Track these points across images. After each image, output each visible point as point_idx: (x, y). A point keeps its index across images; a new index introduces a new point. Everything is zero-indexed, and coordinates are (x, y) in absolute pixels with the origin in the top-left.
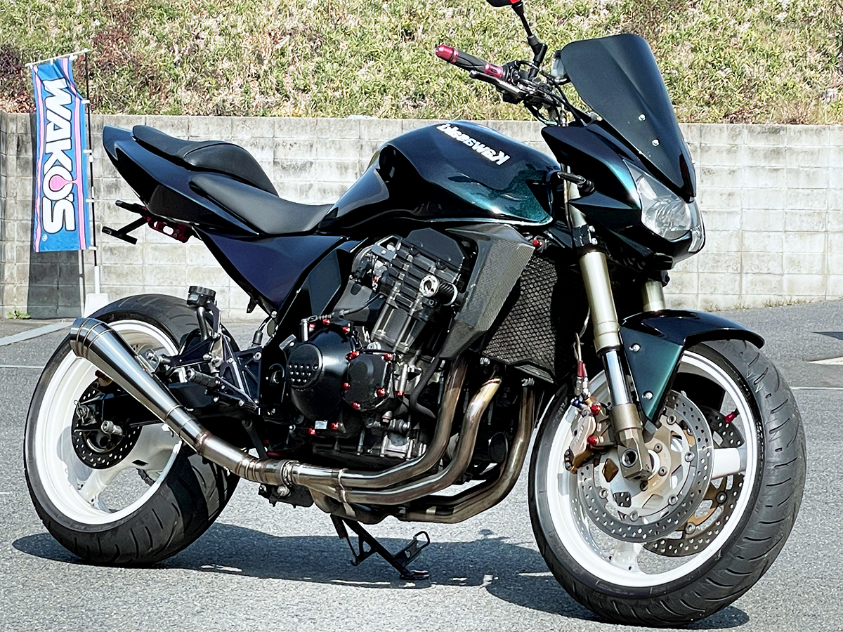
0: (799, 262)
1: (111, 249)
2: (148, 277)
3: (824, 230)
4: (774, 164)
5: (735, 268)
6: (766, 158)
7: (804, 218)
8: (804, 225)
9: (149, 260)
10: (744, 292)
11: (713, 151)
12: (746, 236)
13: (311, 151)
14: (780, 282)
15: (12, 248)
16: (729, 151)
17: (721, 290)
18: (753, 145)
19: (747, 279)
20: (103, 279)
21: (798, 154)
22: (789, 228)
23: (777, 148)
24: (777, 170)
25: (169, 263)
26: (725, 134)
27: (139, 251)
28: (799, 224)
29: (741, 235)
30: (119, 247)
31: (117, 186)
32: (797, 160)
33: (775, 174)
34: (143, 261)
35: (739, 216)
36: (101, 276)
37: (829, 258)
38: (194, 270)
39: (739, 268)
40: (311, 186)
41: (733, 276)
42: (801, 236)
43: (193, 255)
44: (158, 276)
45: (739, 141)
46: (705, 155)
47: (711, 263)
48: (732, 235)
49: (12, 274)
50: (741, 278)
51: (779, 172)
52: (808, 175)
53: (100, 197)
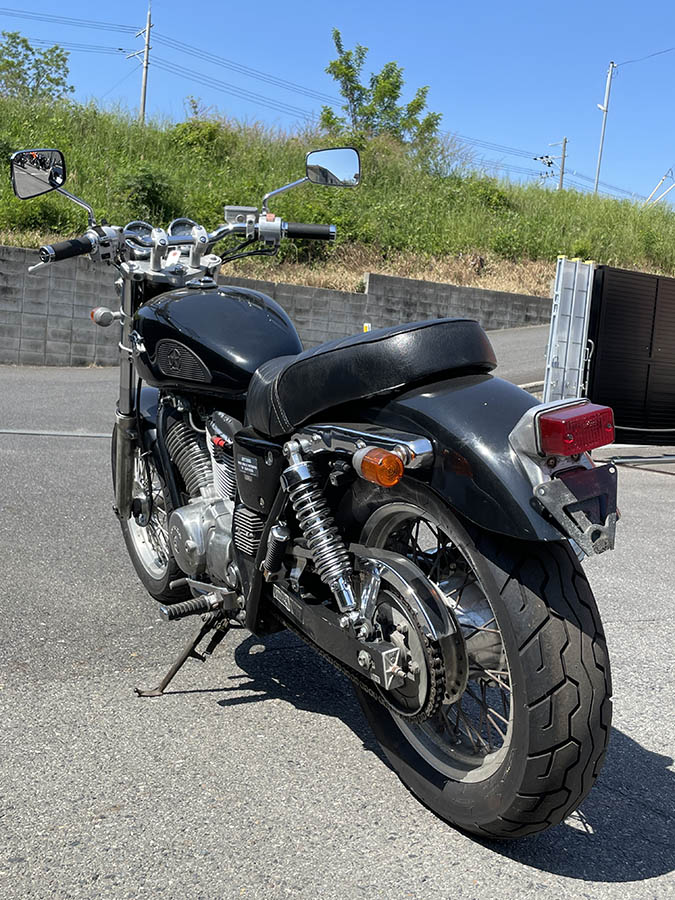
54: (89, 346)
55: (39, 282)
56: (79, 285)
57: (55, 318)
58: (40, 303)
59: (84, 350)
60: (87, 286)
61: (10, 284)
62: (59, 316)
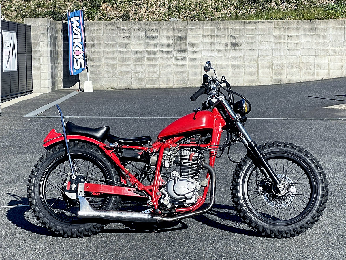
0: (320, 66)
1: (93, 66)
2: (105, 75)
3: (328, 55)
4: (311, 33)
5: (299, 68)
6: (309, 31)
7: (322, 51)
8: (322, 53)
9: (105, 69)
10: (302, 76)
11: (291, 29)
12: (302, 57)
13: (157, 32)
14: (314, 73)
15: (60, 66)
16: (297, 29)
17: (294, 75)
18: (305, 27)
19: (303, 72)
20: (90, 76)
21: (320, 30)
22: (317, 55)
23: (313, 28)
24: (313, 35)
25: (112, 70)
26: (295, 23)
27: (102, 66)
28: (320, 53)
29: (300, 57)
30: (95, 65)
31: (94, 45)
32: (319, 32)
33: (312, 36)
34: (103, 69)
35: (300, 51)
36: (90, 75)
37: (330, 64)
38: (120, 72)
39: (300, 68)
40: (158, 44)
41: (298, 71)
42: (321, 57)
43: (120, 67)
44: (108, 74)
45: (300, 26)
46: (289, 30)
47: (291, 67)
48: (297, 57)
49: (60, 75)
50: (301, 71)
51: (313, 36)
52: (323, 37)
53: (89, 49)
54: (282, 71)
55: (252, 38)
56: (275, 36)
57: (262, 57)
58: (254, 50)
59: (280, 74)
60: (280, 37)
61: (237, 41)
62: (264, 56)
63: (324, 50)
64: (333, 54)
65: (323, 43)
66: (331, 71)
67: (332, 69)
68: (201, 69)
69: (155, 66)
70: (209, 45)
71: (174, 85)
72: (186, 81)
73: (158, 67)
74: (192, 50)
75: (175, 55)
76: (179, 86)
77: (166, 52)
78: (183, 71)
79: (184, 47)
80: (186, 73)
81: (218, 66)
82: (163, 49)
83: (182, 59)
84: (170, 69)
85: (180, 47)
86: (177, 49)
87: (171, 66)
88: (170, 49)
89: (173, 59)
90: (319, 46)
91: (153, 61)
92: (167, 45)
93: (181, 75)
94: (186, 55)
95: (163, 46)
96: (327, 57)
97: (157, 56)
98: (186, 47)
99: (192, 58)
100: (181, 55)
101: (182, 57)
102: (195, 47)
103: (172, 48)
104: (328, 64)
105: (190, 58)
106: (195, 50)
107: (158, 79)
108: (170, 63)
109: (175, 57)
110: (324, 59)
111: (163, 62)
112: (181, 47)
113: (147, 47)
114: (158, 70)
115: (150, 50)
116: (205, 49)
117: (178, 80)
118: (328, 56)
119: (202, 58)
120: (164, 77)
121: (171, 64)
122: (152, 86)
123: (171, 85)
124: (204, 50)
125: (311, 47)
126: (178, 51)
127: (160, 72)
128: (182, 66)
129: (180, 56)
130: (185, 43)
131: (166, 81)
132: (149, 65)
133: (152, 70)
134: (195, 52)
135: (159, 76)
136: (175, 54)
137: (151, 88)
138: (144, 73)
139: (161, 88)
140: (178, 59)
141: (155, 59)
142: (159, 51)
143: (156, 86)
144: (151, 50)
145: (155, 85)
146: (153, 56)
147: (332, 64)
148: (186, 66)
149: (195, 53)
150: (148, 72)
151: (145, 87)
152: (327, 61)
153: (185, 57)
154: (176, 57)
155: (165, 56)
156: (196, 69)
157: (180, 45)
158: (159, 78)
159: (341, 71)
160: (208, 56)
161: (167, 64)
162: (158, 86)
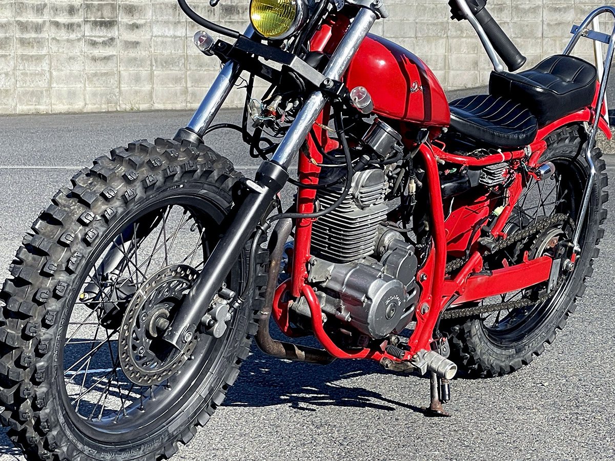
63: (434, 24)
64: (455, 34)
65: (433, 9)
66: (452, 73)
67: (453, 70)
68: (150, 67)
69: (39, 58)
70: (170, 11)
71: (86, 104)
72: (115, 96)
73: (47, 61)
74: (128, 23)
75: (88, 34)
76: (97, 108)
77: (66, 26)
78: (107, 73)
79: (110, 15)
80: (116, 76)
81: (191, 60)
82: (58, 19)
83: (104, 43)
84: (76, 68)
85: (99, 13)
86: (93, 19)
87: (79, 59)
88: (76, 19)
89: (82, 43)
90: (425, 15)
91: (33, 47)
92: (68, 8)
93: (102, 82)
94: (114, 32)
95: (58, 12)
96: (442, 41)
97: (44, 35)
98: (115, 15)
99: (129, 40)
100: (101, 34)
101: (103, 39)
102: (136, 16)
103: (80, 17)
104: (443, 57)
105: (125, 41)
106: (135, 21)
107: (47, 91)
108: (76, 51)
109: (88, 38)
110: (436, 45)
111: (58, 51)
112: (102, 14)
113: (19, 14)
114: (47, 69)
115: (27, 21)
116: (160, 19)
117: (94, 94)
118: (443, 38)
119: (154, 40)
120: (61, 86)
121: (79, 54)
122: (32, 107)
123: (78, 105)
124: (158, 22)
125: (405, 16)
126: (95, 23)
127: (51, 73)
128: (105, 61)
129: (100, 37)
130: (112, 5)
131: (66, 96)
132: (24, 58)
133: (31, 69)
134: (135, 27)
135: (50, 83)
136: (87, 30)
137: (31, 112)
138: (12, 77)
139: (54, 112)
140: (94, 44)
141: (39, 42)
142: (48, 24)
143: (43, 108)
144: (30, 20)
145: (39, 104)
146: (33, 35)
147: (454, 56)
148: (115, 60)
149: (136, 30)
150: (22, 74)
151: (15, 109)
152: (441, 51)
153: (112, 39)
154: (91, 38)
155: (63, 34)
156: (138, 67)
157: (98, 10)
158: (50, 88)
159: (473, 72)
160: (169, 35)
161: (67, 54)
162: (47, 107)
